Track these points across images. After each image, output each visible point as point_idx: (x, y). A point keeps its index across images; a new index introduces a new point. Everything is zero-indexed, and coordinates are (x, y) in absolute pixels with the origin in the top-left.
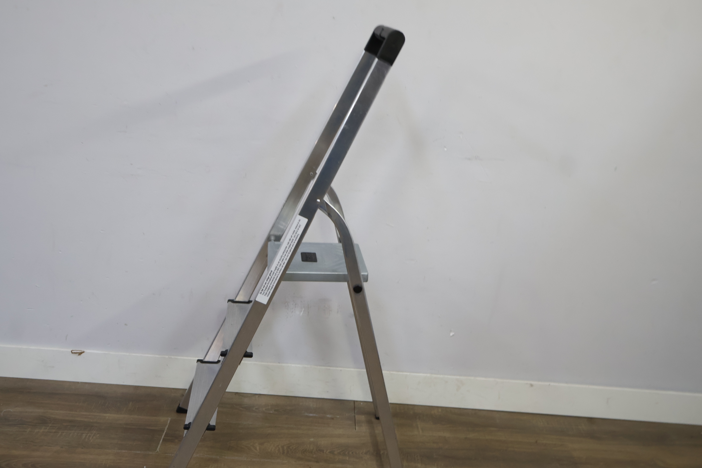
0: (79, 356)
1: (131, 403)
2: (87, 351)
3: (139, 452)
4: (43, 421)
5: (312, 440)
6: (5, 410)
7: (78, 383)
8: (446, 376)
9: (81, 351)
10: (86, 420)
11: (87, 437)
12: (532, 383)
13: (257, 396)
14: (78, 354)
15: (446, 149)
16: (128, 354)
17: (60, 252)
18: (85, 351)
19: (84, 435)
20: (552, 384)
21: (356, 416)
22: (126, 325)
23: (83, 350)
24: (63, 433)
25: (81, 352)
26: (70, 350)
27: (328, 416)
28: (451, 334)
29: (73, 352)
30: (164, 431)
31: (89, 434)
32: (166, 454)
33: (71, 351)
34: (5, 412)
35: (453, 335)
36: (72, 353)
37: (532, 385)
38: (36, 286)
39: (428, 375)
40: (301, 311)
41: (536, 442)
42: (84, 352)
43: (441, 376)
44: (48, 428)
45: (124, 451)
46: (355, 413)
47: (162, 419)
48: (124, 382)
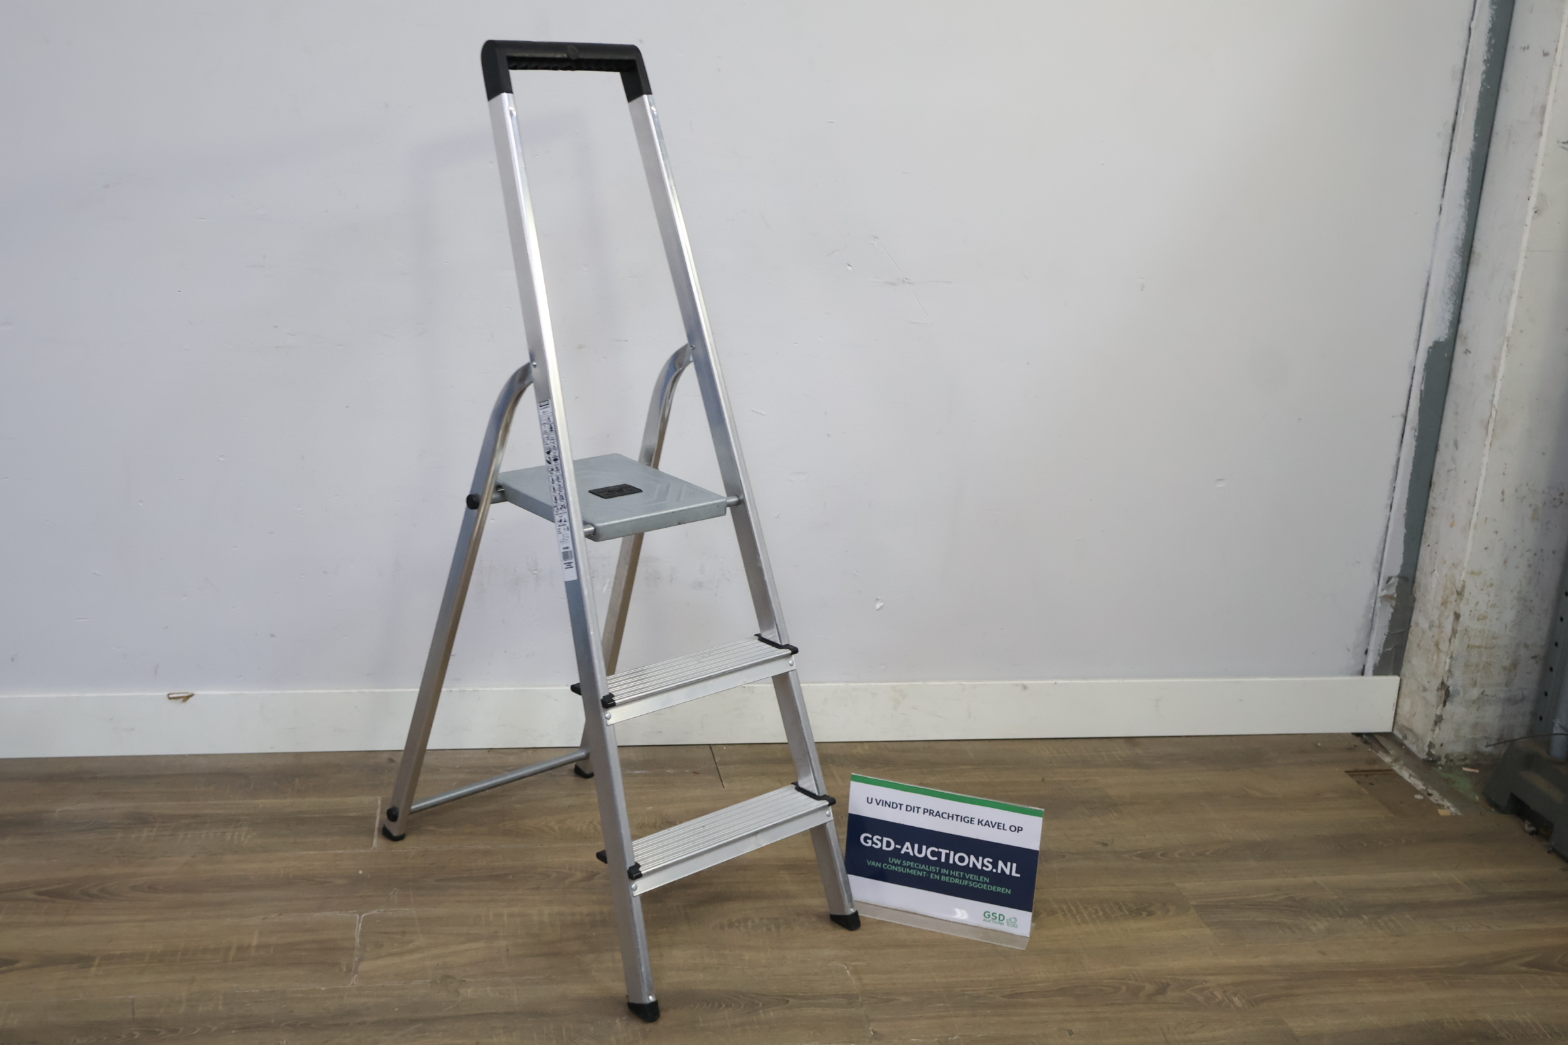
0: (183, 704)
1: (297, 780)
2: (197, 692)
3: (341, 851)
4: (140, 820)
5: (650, 808)
6: (59, 810)
7: (184, 756)
8: (873, 684)
9: (187, 693)
10: (221, 812)
11: (235, 837)
12: (1025, 682)
13: (530, 751)
14: (182, 699)
15: (850, 268)
16: (278, 692)
17: (141, 504)
18: (195, 692)
19: (228, 836)
20: (1059, 682)
21: (719, 768)
22: (272, 636)
23: (190, 692)
24: (187, 834)
25: (186, 695)
26: (166, 693)
27: (669, 771)
28: (878, 606)
29: (171, 696)
30: (376, 818)
31: (237, 833)
32: (393, 851)
33: (168, 695)
34: (60, 812)
35: (881, 608)
36: (170, 698)
37: (1025, 687)
38: (95, 574)
39: (842, 684)
40: (604, 585)
41: (1043, 780)
42: (192, 695)
43: (865, 684)
44: (155, 829)
45: (312, 852)
46: (716, 764)
47: (366, 799)
48: (272, 748)
